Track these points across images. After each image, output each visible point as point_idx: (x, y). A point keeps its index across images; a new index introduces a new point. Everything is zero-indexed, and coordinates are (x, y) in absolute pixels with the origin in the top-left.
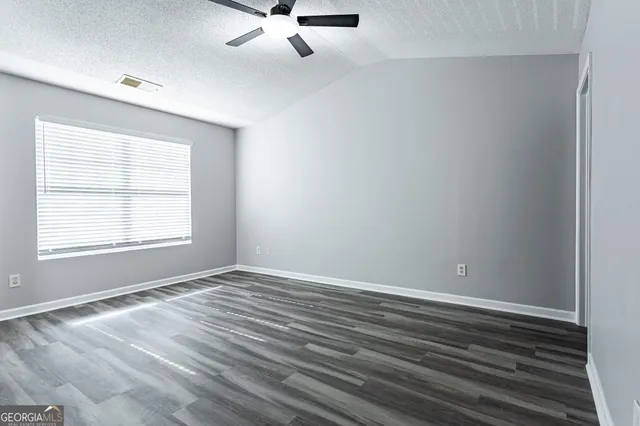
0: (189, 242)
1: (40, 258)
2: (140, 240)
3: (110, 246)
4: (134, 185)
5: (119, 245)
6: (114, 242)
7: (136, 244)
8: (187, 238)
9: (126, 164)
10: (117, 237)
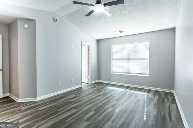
0: (148, 76)
1: (112, 73)
2: (132, 72)
3: (124, 73)
4: (131, 57)
5: (126, 73)
6: (125, 72)
7: (130, 73)
8: (147, 74)
9: (129, 52)
10: (125, 70)
